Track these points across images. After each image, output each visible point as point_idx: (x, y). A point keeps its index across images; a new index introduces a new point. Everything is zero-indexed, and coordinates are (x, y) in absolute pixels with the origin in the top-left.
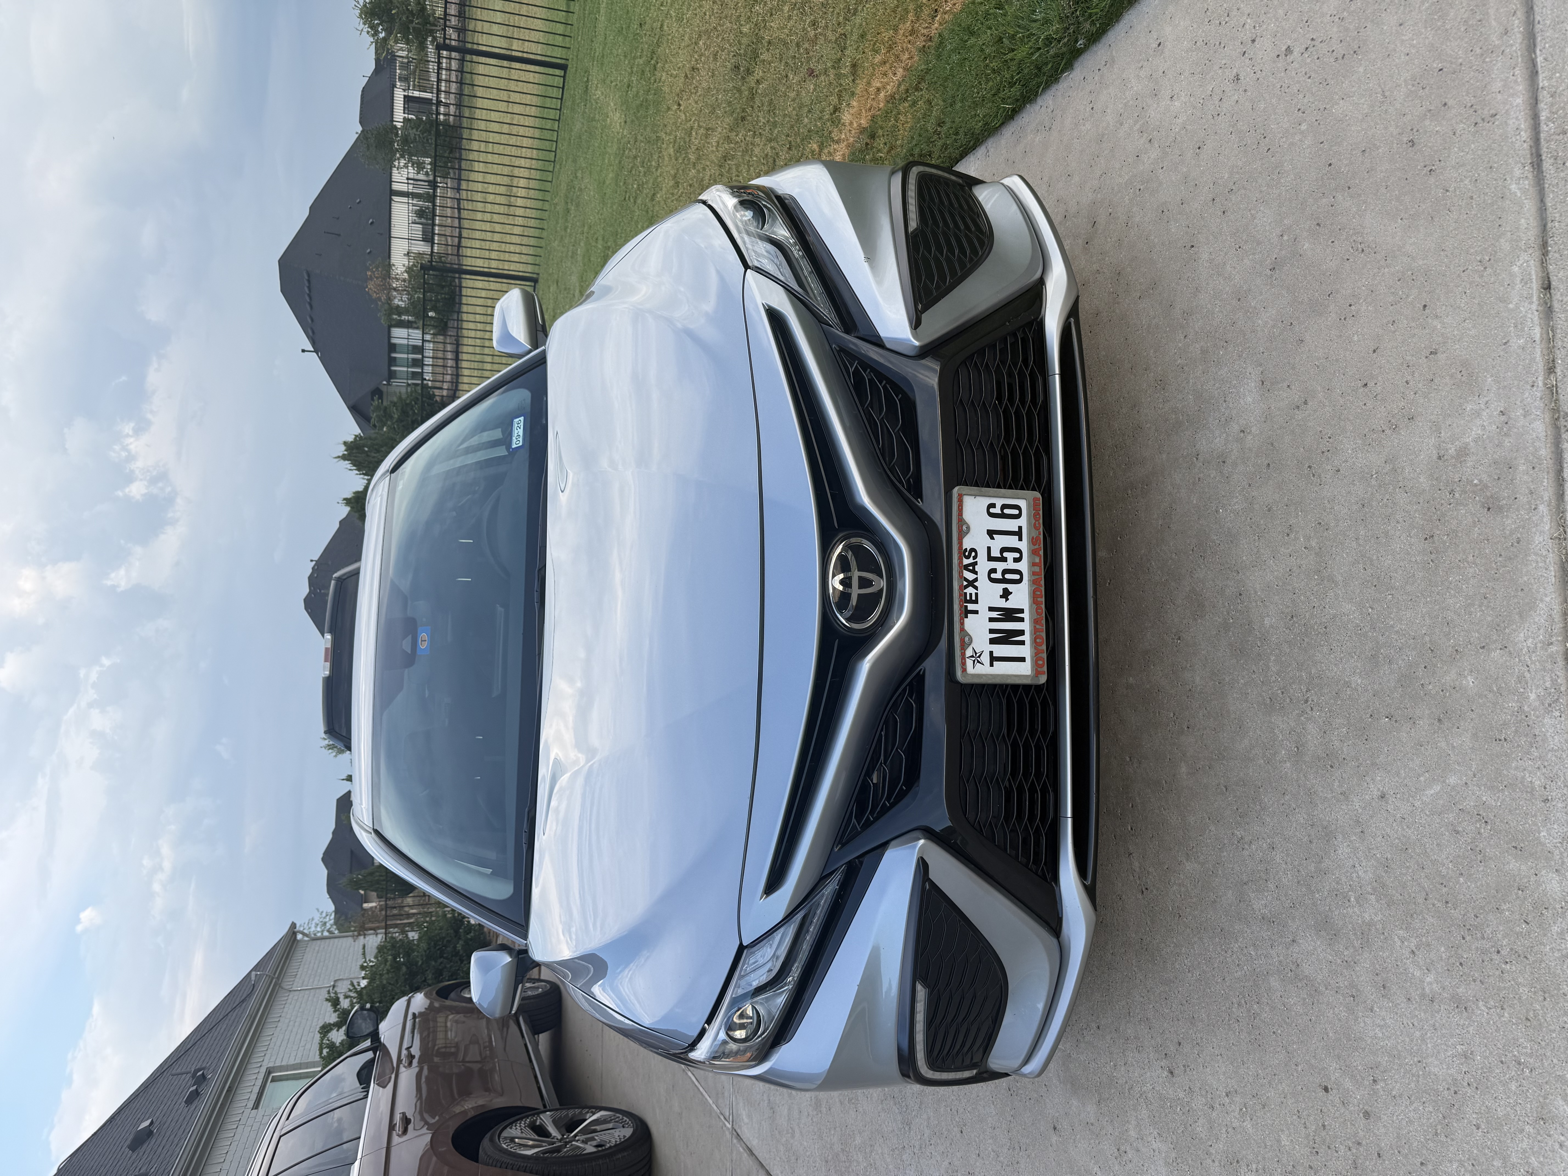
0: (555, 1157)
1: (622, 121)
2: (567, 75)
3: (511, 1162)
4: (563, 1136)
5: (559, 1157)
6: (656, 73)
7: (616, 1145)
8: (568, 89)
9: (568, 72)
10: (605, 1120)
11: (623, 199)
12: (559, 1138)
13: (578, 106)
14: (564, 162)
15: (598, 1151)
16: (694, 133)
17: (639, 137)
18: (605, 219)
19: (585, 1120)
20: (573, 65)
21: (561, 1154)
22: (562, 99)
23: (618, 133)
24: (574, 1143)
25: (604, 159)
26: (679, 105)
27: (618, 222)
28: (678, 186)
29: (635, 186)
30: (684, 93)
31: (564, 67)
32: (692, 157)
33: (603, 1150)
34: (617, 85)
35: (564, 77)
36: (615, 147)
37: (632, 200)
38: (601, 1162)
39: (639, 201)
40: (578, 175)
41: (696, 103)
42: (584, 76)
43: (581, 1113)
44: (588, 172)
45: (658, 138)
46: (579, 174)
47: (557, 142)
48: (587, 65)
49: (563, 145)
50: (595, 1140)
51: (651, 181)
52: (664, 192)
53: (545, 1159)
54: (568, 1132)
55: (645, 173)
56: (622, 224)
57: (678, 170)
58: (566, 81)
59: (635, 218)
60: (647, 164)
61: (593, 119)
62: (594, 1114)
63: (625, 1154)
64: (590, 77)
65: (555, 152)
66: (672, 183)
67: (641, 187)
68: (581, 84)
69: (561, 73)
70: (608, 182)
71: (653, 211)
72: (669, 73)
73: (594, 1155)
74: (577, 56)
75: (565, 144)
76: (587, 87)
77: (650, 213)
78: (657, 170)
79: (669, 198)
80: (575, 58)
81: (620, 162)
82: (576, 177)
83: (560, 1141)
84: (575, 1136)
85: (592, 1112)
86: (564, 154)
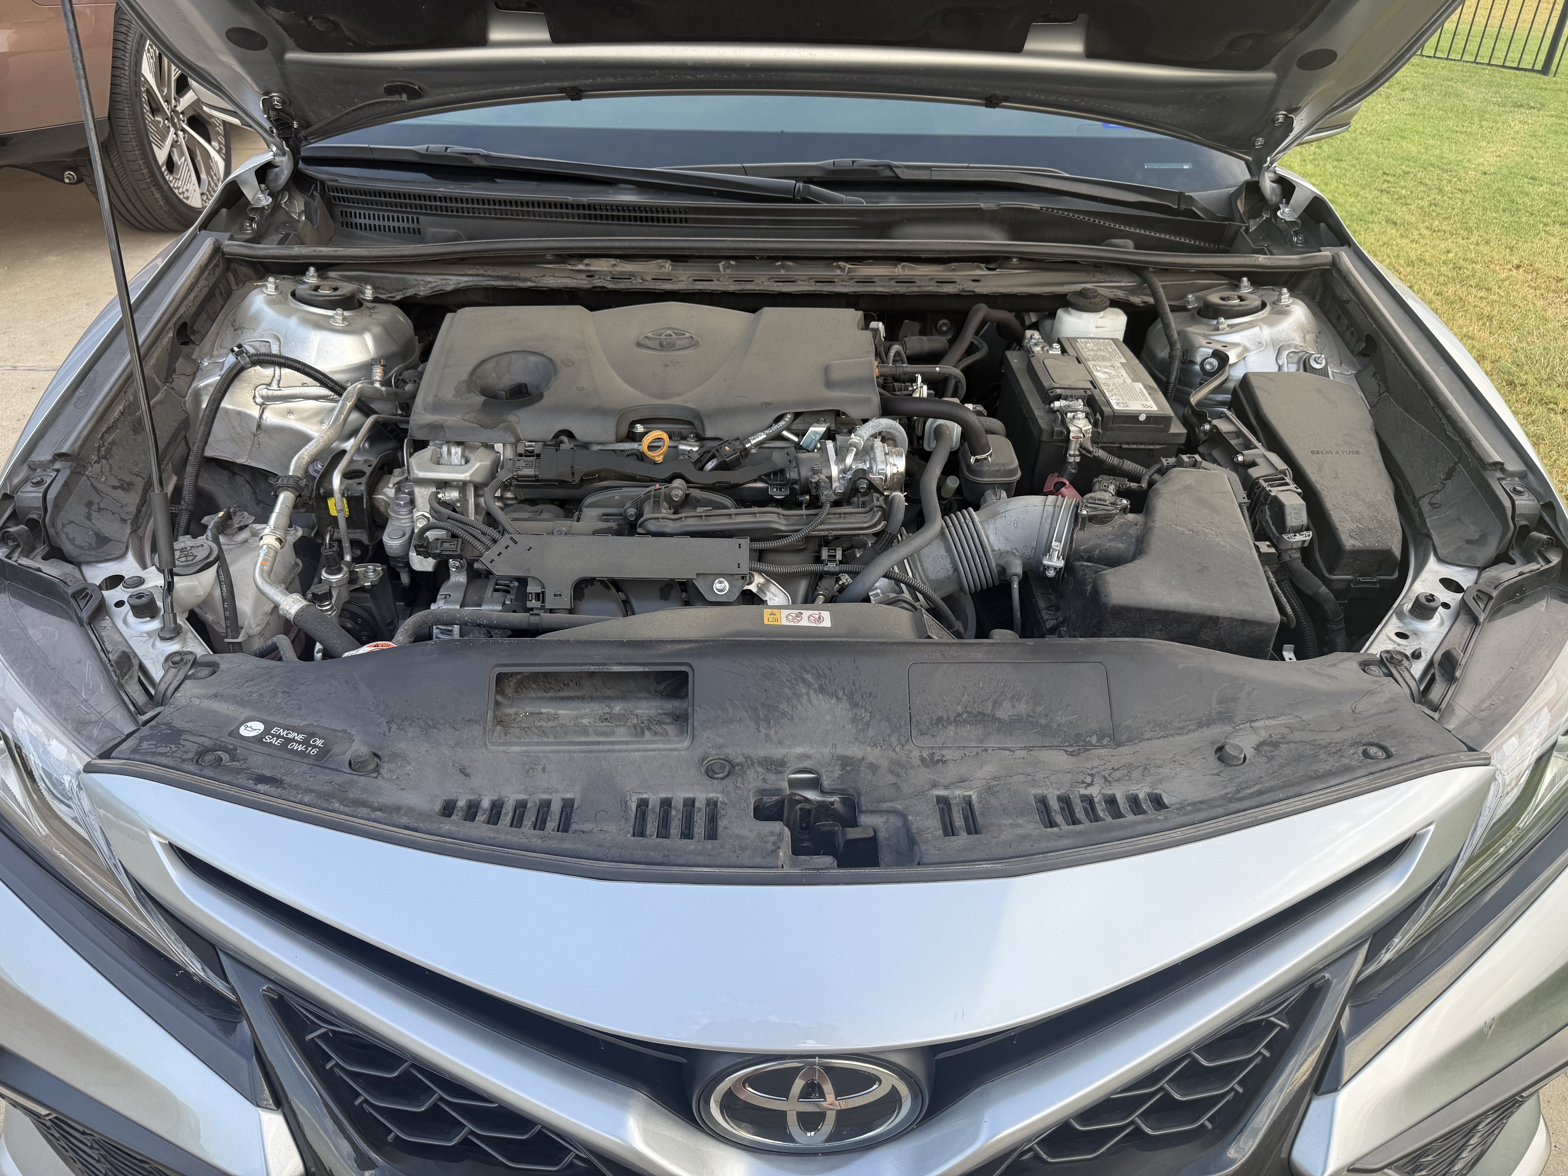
0: (142, 108)
1: (1486, 169)
2: (1534, 75)
3: (128, 47)
4: (182, 113)
5: (143, 114)
6: (1557, 226)
7: (171, 189)
8: (1516, 76)
9: (1539, 76)
10: (211, 167)
11: (1385, 171)
12: (178, 109)
13: (1496, 92)
14: (1422, 71)
15: (159, 168)
16: (1482, 294)
17: (1469, 197)
18: (1356, 140)
19: (209, 142)
20: (1549, 83)
21: (149, 116)
22: (1503, 66)
23: (1469, 161)
24: (172, 130)
25: (1433, 137)
26: (1518, 267)
27: (1355, 162)
28: (1408, 265)
29: (1404, 192)
30: (1535, 274)
31: (1545, 70)
32: (1450, 290)
33: (162, 173)
34: (1533, 158)
35: (1532, 70)
36: (1452, 157)
37: (1385, 186)
38: (145, 171)
39: (1385, 198)
40: (1407, 92)
41: (1525, 298)
42: (1536, 102)
43: (218, 134)
44: (1412, 110)
45: (1470, 230)
46: (1408, 94)
47: (1447, 59)
48: (1552, 106)
49: (1443, 68)
50: (180, 159)
51: (1413, 220)
52: (1398, 240)
53: (138, 94)
54: (189, 120)
55: (1422, 208)
56: (1353, 170)
57: (1430, 265)
58: (1527, 73)
59: (1362, 193)
60: (1433, 211)
61: (1482, 118)
62: (219, 152)
63: (162, 203)
64: (1536, 110)
65: (1434, 57)
66: (1413, 255)
67: (1403, 201)
68: (1525, 97)
69: (1539, 66)
70: (1404, 144)
71: (1373, 222)
72: (1560, 250)
73: (152, 162)
74: (1561, 90)
75: (1444, 72)
76: (1521, 106)
77: (1370, 218)
78: (1427, 228)
79: (1392, 249)
80: (1558, 86)
81: (1432, 165)
82: (1403, 90)
83: (174, 111)
84: (183, 130)
85: (221, 149)
86: (1432, 71)
